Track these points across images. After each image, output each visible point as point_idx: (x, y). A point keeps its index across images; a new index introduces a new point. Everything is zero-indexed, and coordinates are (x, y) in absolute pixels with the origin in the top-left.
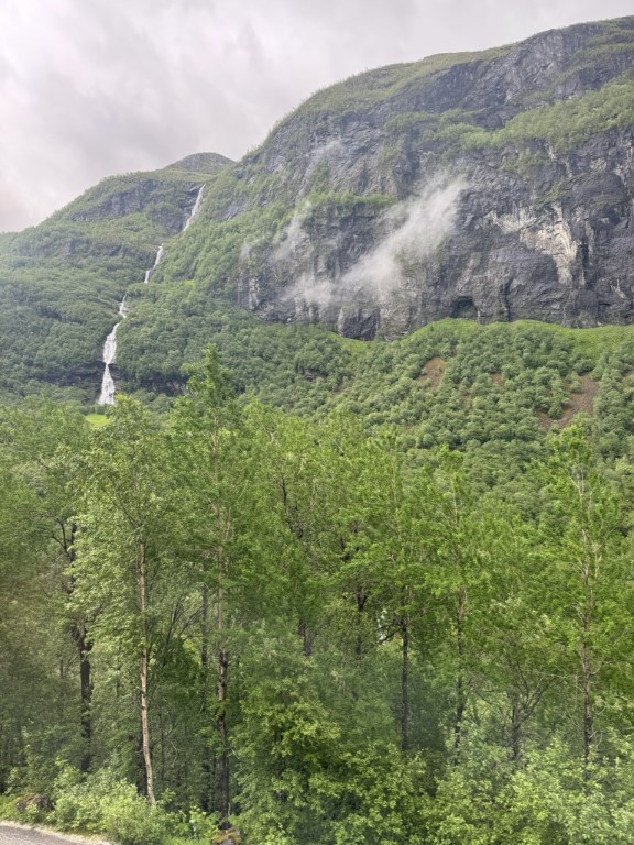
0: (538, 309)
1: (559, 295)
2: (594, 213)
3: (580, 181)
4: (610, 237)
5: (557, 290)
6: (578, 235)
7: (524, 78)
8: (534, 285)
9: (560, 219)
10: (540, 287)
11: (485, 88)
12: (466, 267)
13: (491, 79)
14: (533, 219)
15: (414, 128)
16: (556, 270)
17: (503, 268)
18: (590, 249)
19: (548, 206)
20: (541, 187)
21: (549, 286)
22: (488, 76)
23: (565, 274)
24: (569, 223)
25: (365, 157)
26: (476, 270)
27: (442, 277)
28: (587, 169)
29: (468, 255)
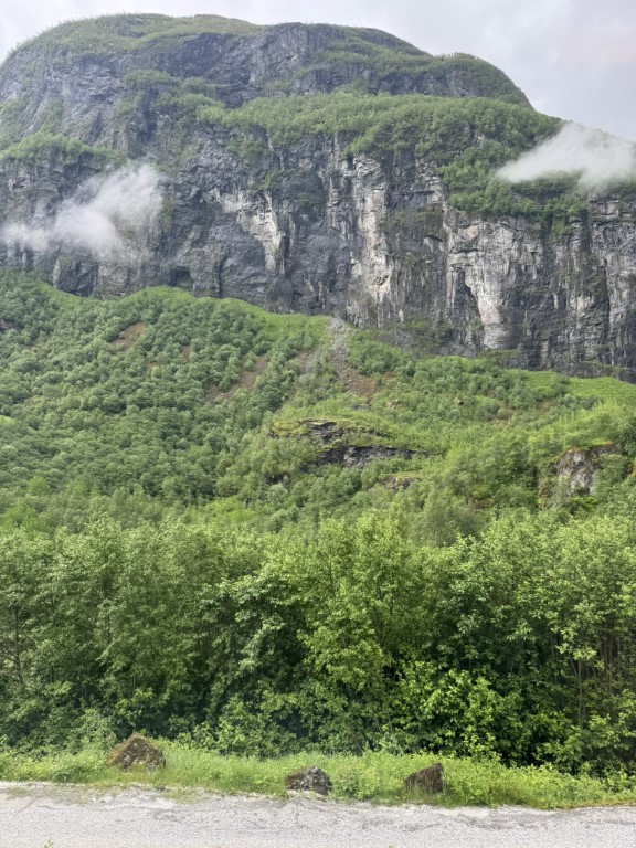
0: (245, 290)
1: (264, 280)
2: (296, 208)
3: (288, 176)
4: (308, 233)
5: (264, 275)
6: (283, 226)
7: (268, 64)
8: (245, 267)
9: (270, 208)
10: (250, 269)
11: (231, 64)
12: (186, 238)
13: (237, 56)
14: (249, 204)
15: (154, 88)
16: (264, 256)
17: (220, 245)
18: (292, 241)
19: (261, 193)
20: (258, 174)
21: (257, 270)
22: (236, 53)
23: (271, 261)
24: (277, 214)
25: (101, 106)
26: (195, 243)
27: (163, 244)
28: (296, 165)
29: (190, 227)
